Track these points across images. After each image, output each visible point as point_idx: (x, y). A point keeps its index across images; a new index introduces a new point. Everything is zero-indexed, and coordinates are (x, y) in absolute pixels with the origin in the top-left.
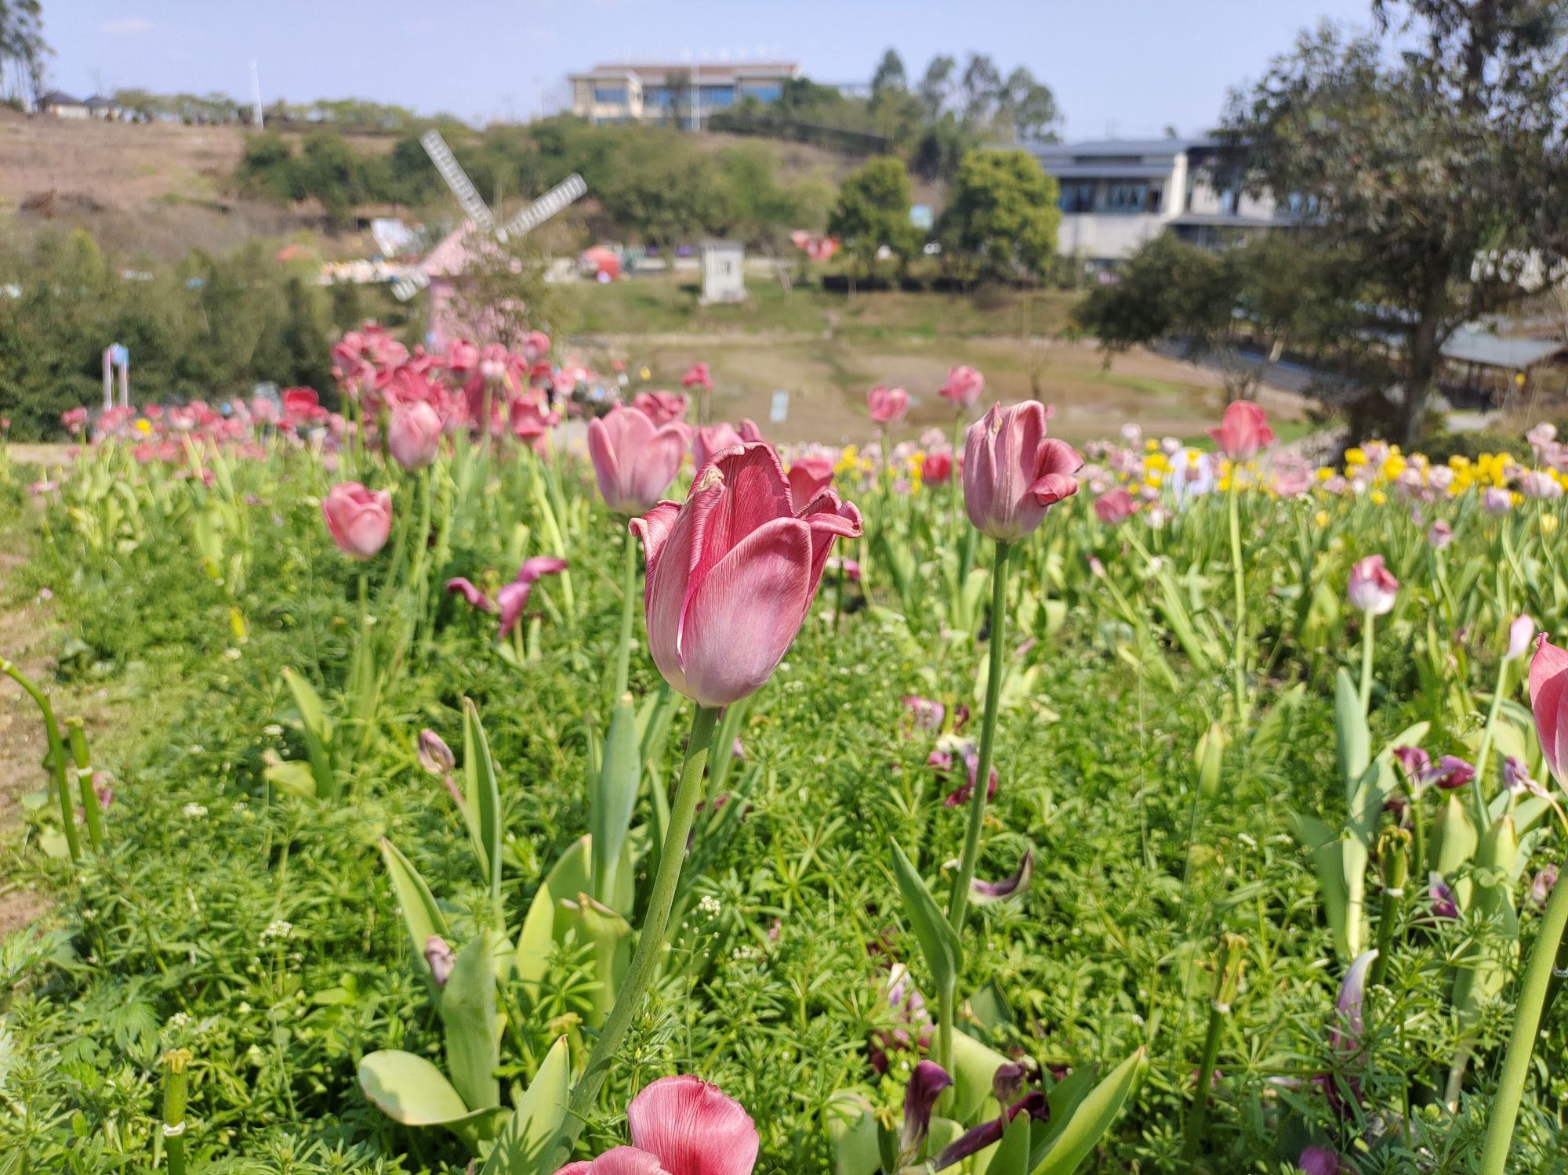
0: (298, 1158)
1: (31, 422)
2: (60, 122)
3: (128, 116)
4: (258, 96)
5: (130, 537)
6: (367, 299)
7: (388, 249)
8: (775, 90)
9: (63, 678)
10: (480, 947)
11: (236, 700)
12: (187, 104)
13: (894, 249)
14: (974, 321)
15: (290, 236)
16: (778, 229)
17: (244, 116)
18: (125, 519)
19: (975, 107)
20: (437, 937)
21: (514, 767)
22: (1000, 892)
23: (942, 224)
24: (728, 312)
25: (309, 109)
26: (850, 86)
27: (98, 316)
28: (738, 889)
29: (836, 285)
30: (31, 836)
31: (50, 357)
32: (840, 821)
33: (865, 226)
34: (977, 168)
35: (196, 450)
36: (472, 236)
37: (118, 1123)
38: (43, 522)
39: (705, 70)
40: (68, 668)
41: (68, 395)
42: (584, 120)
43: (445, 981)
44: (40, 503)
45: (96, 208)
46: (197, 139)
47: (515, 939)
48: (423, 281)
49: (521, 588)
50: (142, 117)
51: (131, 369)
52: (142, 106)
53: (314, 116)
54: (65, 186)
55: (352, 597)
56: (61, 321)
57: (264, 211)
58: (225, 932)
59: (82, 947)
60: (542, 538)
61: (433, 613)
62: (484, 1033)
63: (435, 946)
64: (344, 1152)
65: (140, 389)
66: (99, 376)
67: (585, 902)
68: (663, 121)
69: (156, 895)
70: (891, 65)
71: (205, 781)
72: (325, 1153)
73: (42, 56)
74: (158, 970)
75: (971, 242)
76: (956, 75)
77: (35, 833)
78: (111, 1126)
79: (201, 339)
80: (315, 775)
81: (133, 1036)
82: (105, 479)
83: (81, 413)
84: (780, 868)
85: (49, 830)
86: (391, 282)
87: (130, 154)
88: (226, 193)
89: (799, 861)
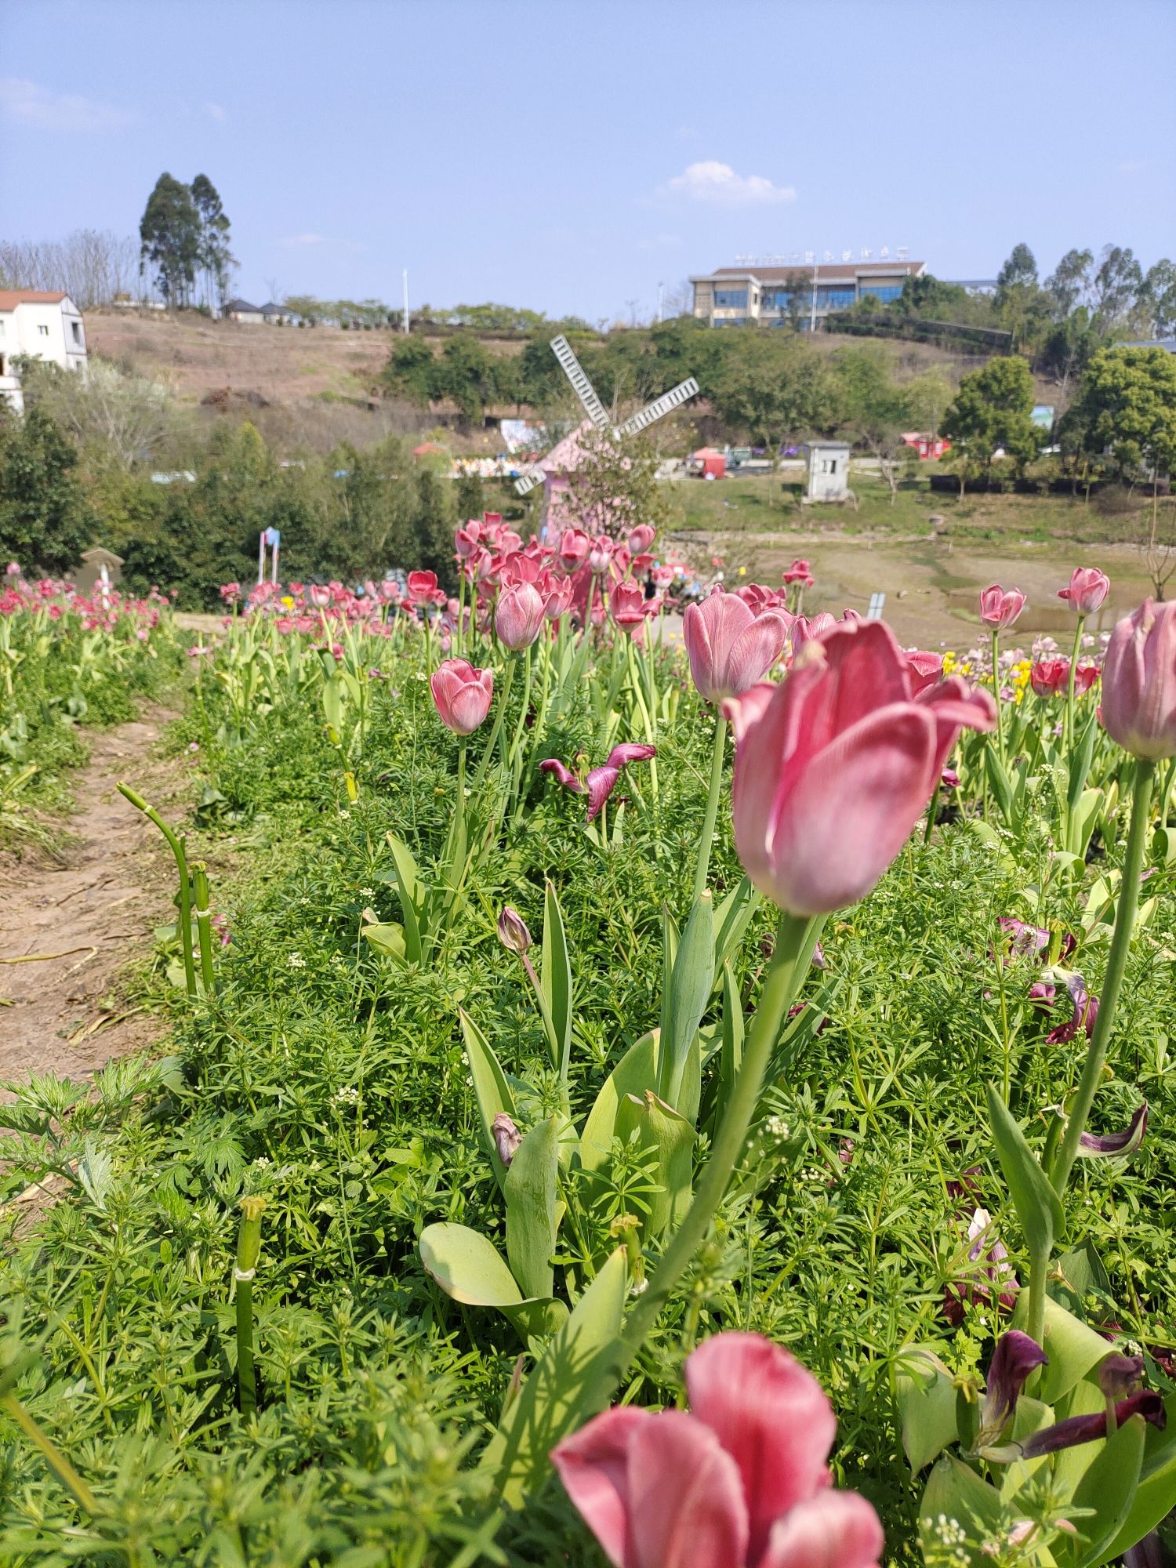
0: (354, 1323)
1: (196, 593)
2: (239, 326)
3: (295, 322)
4: (407, 304)
5: (268, 701)
6: (490, 493)
7: (512, 447)
8: (897, 287)
9: (202, 824)
10: (547, 1131)
11: (343, 859)
12: (345, 310)
13: (1010, 450)
14: (1096, 526)
15: (427, 432)
16: (889, 429)
17: (394, 321)
18: (265, 684)
19: (1110, 303)
20: (506, 1114)
21: (591, 948)
22: (1105, 1147)
23: (1065, 424)
24: (832, 511)
25: (451, 315)
26: (975, 285)
27: (258, 502)
28: (812, 1106)
29: (944, 486)
30: (160, 965)
31: (216, 537)
32: (925, 1046)
33: (983, 427)
34: (1108, 368)
35: (331, 625)
36: (589, 435)
37: (200, 1254)
38: (197, 682)
39: (825, 271)
40: (205, 815)
41: (227, 572)
42: (704, 322)
43: (510, 1160)
44: (196, 665)
45: (264, 404)
46: (352, 342)
47: (580, 1127)
48: (541, 477)
49: (610, 772)
50: (306, 322)
51: (280, 550)
52: (307, 312)
53: (454, 321)
54: (239, 384)
55: (453, 770)
56: (226, 504)
57: (405, 409)
58: (312, 1081)
59: (191, 1074)
60: (634, 726)
61: (526, 791)
62: (543, 1219)
63: (503, 1124)
64: (398, 1324)
65: (289, 568)
66: (255, 556)
67: (651, 1100)
68: (781, 322)
69: (255, 1037)
70: (1021, 261)
71: (309, 931)
72: (380, 1324)
73: (229, 268)
74: (250, 1110)
75: (1095, 444)
76: (1092, 271)
77: (164, 962)
78: (193, 1256)
79: (343, 525)
80: (405, 937)
81: (220, 1171)
82: (252, 647)
83: (236, 586)
84: (857, 1088)
85: (175, 961)
86: (513, 478)
87: (295, 355)
88: (373, 392)
89: (879, 1083)
